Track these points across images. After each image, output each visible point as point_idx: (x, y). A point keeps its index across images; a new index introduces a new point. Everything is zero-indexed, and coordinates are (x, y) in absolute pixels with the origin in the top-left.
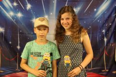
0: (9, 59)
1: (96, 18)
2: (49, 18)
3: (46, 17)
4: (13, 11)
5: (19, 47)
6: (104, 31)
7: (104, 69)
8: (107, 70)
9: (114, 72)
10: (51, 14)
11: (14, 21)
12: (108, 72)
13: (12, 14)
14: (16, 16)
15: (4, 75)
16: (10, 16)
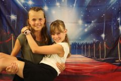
2: (60, 6)
3: (58, 4)
6: (119, 19)
7: (118, 59)
10: (63, 1)
11: (25, 8)
14: (26, 4)
16: (21, 3)
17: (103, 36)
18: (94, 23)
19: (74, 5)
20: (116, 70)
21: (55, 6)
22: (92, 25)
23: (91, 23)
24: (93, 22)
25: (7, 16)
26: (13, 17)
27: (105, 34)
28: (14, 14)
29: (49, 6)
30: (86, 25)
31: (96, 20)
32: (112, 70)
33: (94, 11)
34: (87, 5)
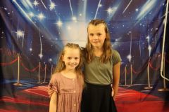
0: (29, 69)
1: (137, 20)
2: (77, 20)
3: (74, 18)
4: (33, 12)
5: (41, 56)
6: (148, 38)
7: (148, 86)
8: (151, 88)
9: (161, 90)
10: (80, 15)
11: (34, 23)
12: (152, 90)
13: (32, 14)
14: (36, 17)
15: (23, 89)
16: (30, 17)
17: (129, 57)
18: (118, 41)
20: (145, 99)
21: (71, 20)
23: (114, 41)
24: (116, 40)
25: (12, 32)
26: (20, 34)
27: (132, 55)
28: (22, 30)
29: (63, 21)
31: (120, 38)
32: (141, 99)
33: (118, 27)
34: (109, 20)
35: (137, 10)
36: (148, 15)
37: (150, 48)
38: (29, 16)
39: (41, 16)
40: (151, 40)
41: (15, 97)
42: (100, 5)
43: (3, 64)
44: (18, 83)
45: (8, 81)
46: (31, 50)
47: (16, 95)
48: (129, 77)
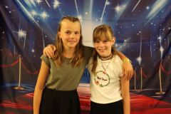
1: (148, 19)
2: (83, 19)
4: (36, 10)
6: (160, 38)
7: (159, 91)
8: (163, 93)
10: (87, 13)
11: (37, 23)
12: (165, 96)
13: (34, 13)
14: (39, 16)
17: (139, 59)
19: (101, 19)
20: (156, 106)
22: (124, 45)
23: (122, 42)
24: (125, 41)
25: (13, 32)
26: (22, 34)
27: (142, 58)
28: (24, 30)
30: (116, 45)
31: (129, 39)
32: (151, 105)
33: (127, 27)
34: (117, 19)
35: (148, 8)
36: (159, 14)
37: (162, 50)
38: (31, 14)
39: (44, 15)
40: (163, 40)
41: (16, 102)
42: (107, 3)
43: (4, 66)
44: (19, 86)
45: (8, 85)
46: (33, 51)
47: (17, 100)
48: (138, 82)
